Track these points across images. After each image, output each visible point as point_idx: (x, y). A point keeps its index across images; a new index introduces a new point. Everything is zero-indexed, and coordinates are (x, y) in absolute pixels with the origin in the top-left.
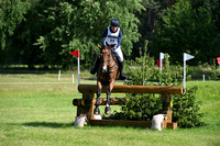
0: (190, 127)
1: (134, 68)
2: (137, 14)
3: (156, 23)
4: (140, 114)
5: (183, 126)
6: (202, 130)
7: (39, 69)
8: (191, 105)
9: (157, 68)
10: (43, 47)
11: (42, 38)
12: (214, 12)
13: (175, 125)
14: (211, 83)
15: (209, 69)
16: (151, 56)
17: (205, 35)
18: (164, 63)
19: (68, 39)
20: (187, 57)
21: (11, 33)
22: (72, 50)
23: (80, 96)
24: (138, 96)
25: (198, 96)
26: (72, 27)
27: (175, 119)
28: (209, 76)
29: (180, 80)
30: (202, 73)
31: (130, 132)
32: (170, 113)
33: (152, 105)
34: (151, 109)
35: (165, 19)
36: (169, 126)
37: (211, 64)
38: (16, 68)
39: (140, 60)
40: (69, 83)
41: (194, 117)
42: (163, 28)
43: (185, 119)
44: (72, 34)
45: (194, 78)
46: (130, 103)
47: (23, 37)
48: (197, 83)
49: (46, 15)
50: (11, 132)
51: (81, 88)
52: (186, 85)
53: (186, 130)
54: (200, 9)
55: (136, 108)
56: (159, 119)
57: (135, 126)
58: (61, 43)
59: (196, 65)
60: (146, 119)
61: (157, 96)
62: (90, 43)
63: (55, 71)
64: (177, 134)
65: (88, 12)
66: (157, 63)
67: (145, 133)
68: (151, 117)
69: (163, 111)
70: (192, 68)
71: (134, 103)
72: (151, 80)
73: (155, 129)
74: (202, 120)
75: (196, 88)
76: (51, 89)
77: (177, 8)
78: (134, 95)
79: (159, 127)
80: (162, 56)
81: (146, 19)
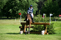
0: (52, 34)
1: (36, 18)
2: (37, 3)
3: (42, 5)
4: (38, 30)
5: (50, 34)
6: (55, 35)
7: (10, 18)
8: (52, 28)
9: (42, 18)
10: (11, 12)
11: (11, 10)
12: (58, 2)
13: (48, 33)
14: (58, 22)
15: (57, 18)
16: (41, 15)
17: (56, 9)
18: (44, 16)
19: (18, 10)
20: (51, 15)
21: (2, 8)
22: (19, 13)
23: (21, 26)
24: (37, 26)
25: (54, 25)
26: (19, 7)
27: (47, 32)
28: (57, 20)
29: (49, 21)
30: (55, 19)
31: (35, 35)
32: (46, 30)
33: (41, 28)
34: (41, 29)
35: (45, 4)
36: (46, 34)
37: (58, 17)
38: (3, 18)
39: (38, 16)
40: (18, 22)
41: (53, 31)
42: (44, 7)
43: (50, 32)
44: (19, 9)
45: (53, 21)
46: (35, 27)
47: (5, 9)
48: (54, 22)
49: (12, 3)
50: (2, 35)
51: (22, 23)
52: (51, 22)
53: (51, 35)
54: (55, 2)
55: (37, 29)
56: (43, 32)
57: (36, 34)
58: (16, 11)
59: (53, 17)
60: (40, 32)
61: (43, 25)
62: (24, 11)
63: (14, 19)
64: (48, 36)
65: (23, 2)
66: (43, 16)
67: (39, 36)
68: (41, 31)
69: (44, 30)
70: (52, 18)
71: (36, 27)
72: (41, 21)
73: (42, 35)
74: (55, 32)
75: (53, 23)
76: (13, 24)
77: (48, 1)
78: (36, 25)
79: (43, 34)
80: (44, 14)
81: (40, 4)
